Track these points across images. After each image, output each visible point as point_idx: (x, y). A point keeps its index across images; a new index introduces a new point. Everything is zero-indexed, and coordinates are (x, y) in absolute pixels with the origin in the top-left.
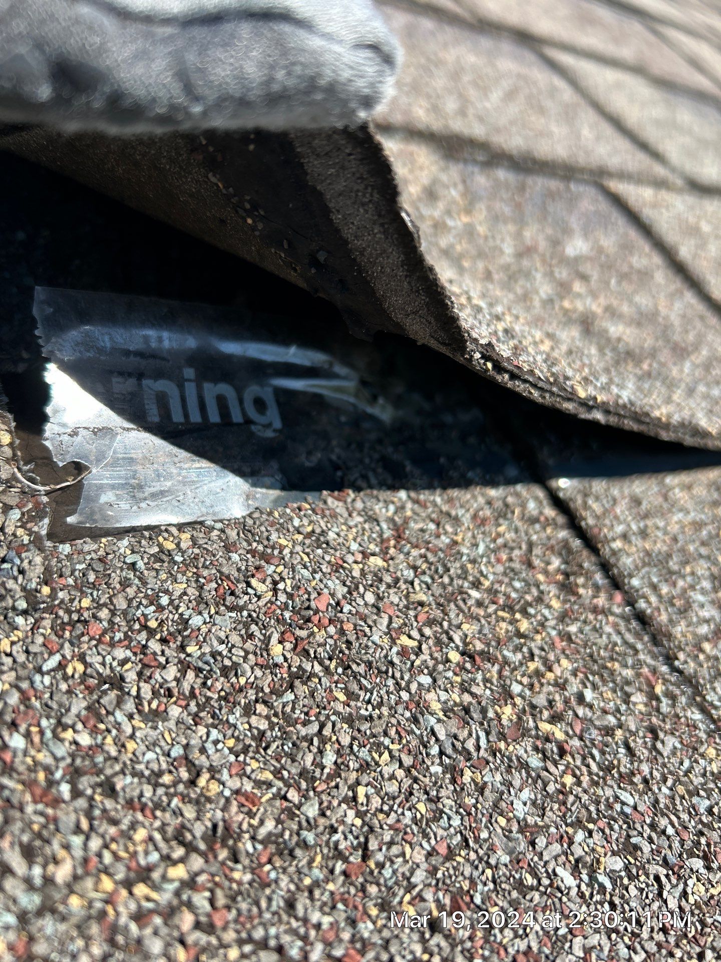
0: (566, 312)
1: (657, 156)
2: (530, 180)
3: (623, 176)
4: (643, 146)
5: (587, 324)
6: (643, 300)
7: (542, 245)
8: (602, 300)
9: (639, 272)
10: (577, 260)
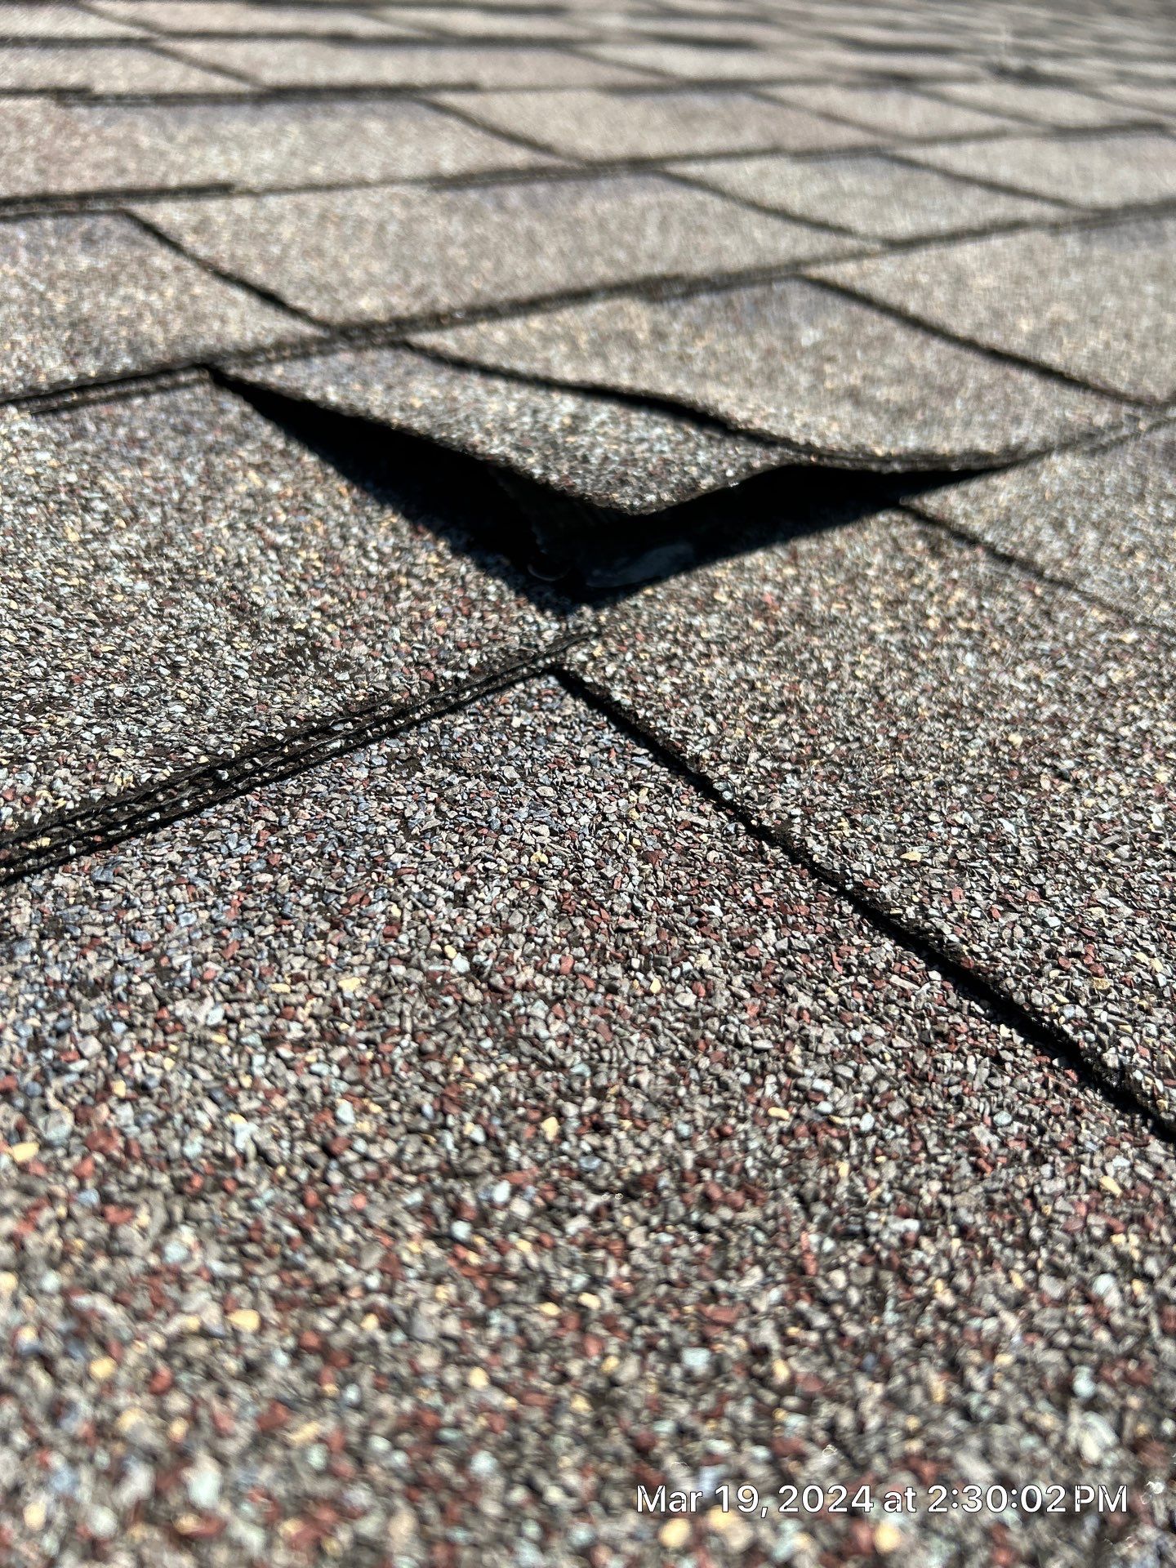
0: (832, 392)
1: (842, 231)
2: (734, 296)
3: (817, 261)
4: (821, 226)
5: (854, 396)
6: (894, 361)
7: (778, 344)
8: (856, 372)
9: (878, 338)
10: (816, 347)
